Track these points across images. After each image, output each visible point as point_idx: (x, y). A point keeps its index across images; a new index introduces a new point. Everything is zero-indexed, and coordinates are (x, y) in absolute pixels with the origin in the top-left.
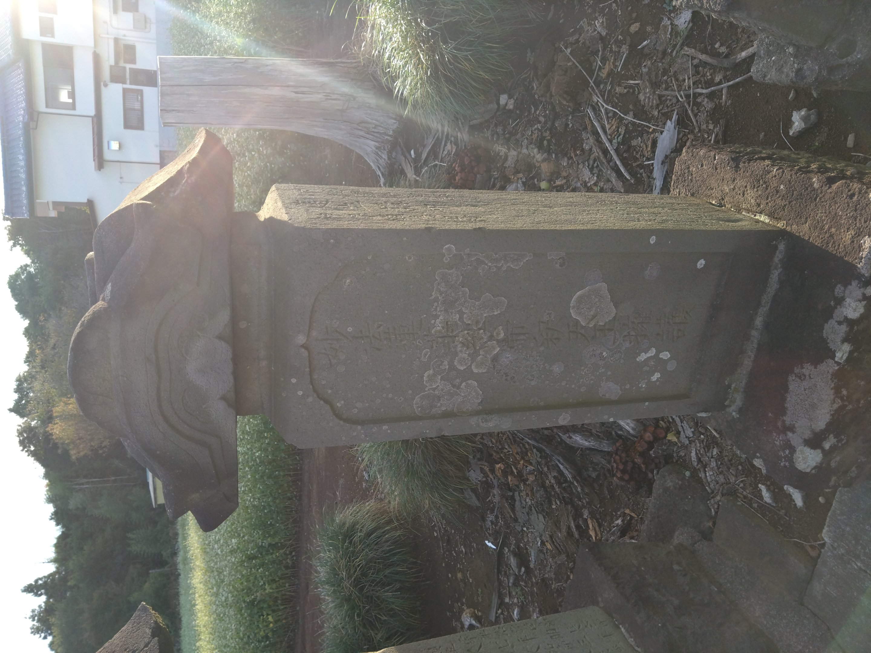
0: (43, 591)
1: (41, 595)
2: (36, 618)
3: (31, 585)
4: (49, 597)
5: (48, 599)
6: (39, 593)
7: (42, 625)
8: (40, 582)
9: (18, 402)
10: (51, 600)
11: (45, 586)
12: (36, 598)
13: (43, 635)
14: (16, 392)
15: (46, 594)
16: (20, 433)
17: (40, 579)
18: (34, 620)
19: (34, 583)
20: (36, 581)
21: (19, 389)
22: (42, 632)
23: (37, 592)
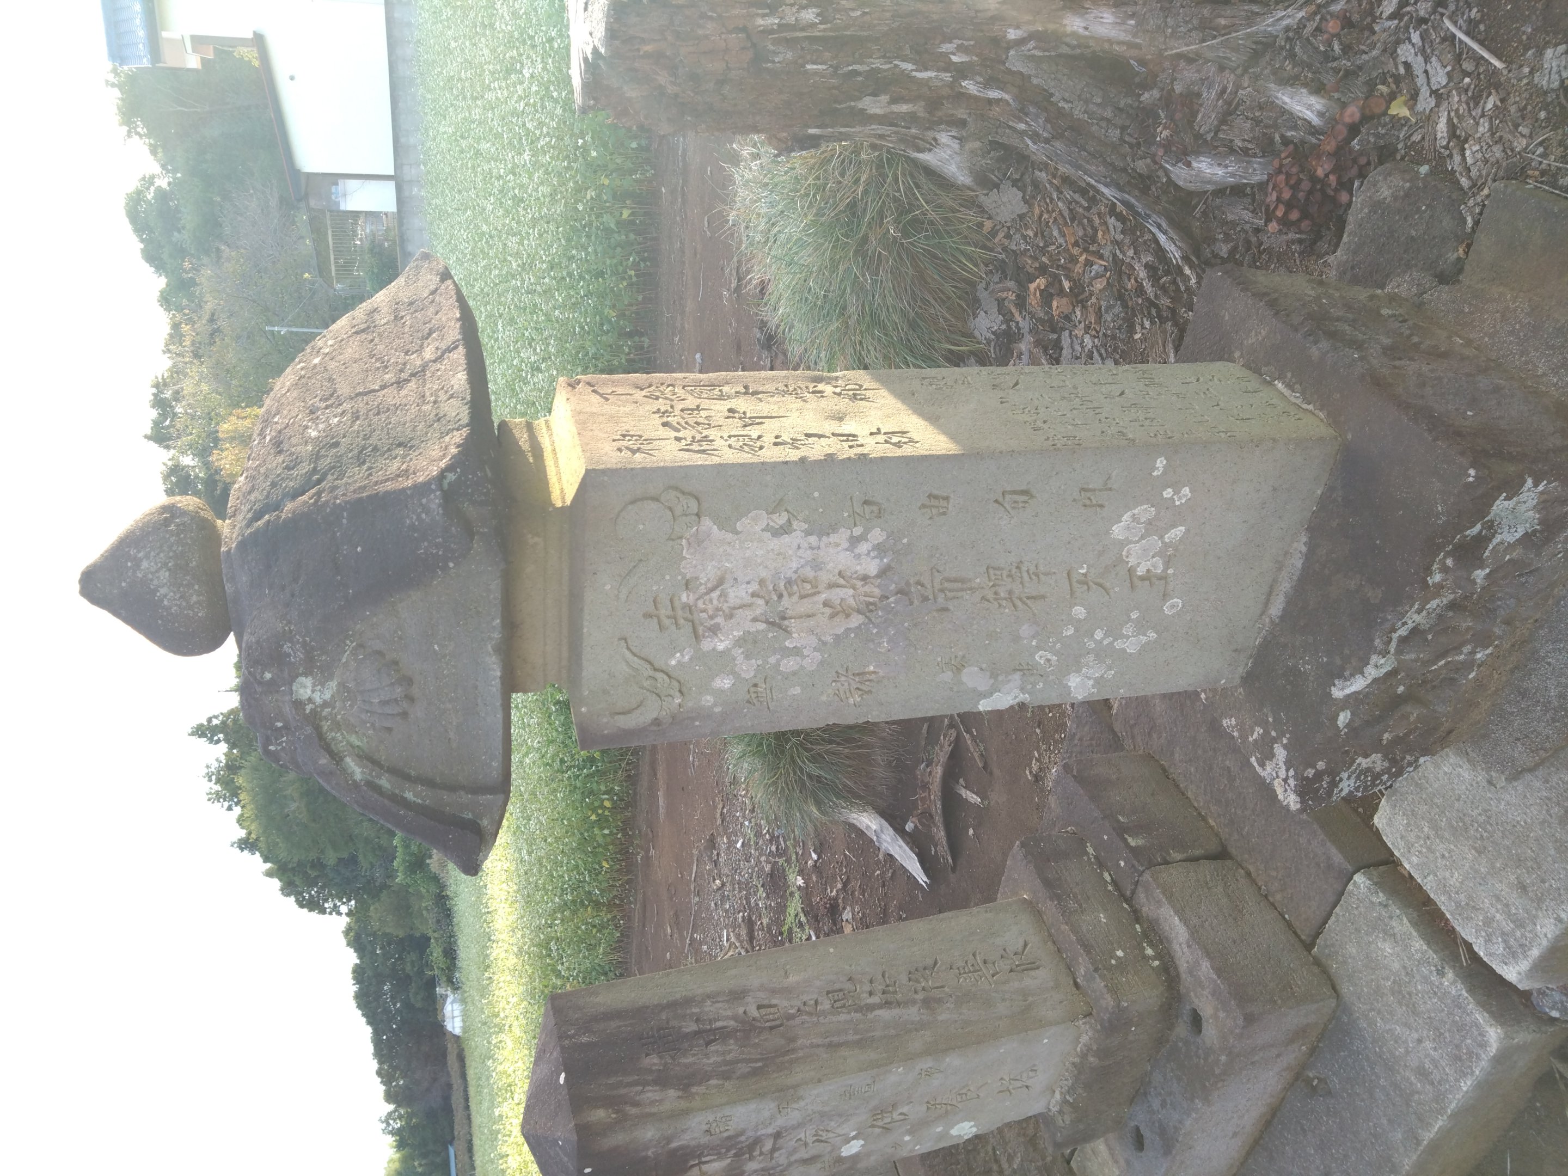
0: (221, 736)
1: (218, 741)
2: (214, 778)
3: (202, 725)
4: (232, 746)
5: (231, 749)
6: (216, 738)
7: (224, 789)
8: (215, 722)
9: (157, 424)
10: (235, 751)
11: (223, 728)
12: (212, 746)
13: (226, 804)
14: (153, 407)
15: (227, 740)
16: (166, 478)
17: (216, 717)
18: (210, 780)
19: (206, 723)
20: (209, 720)
21: (159, 403)
22: (225, 800)
23: (212, 736)
